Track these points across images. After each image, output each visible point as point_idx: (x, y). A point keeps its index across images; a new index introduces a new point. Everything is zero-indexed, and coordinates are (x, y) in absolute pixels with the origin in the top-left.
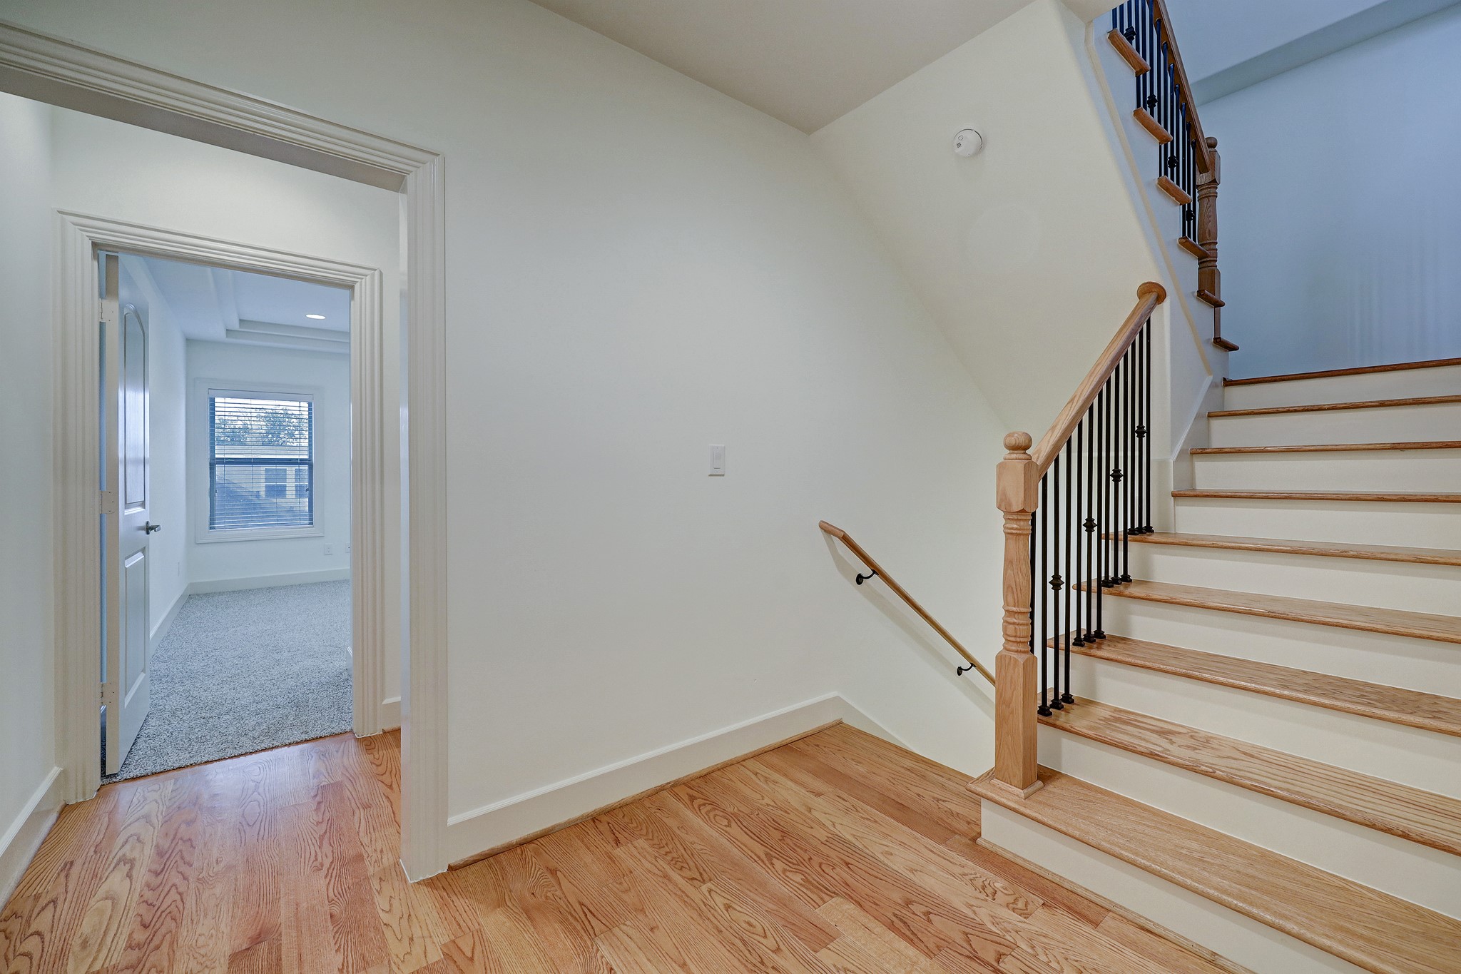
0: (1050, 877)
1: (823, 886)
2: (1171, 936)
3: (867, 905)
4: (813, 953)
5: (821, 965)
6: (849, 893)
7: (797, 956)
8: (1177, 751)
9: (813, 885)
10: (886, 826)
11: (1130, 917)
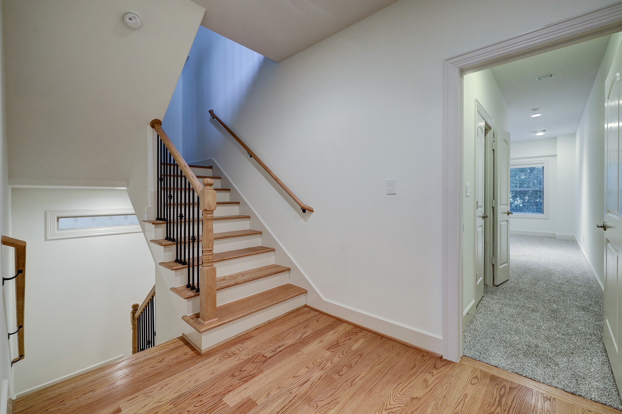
0: (230, 340)
1: (213, 405)
2: (261, 325)
3: (231, 388)
4: (257, 406)
5: (265, 403)
6: (221, 395)
7: (259, 411)
8: (239, 279)
9: (210, 409)
10: (174, 380)
11: (253, 329)
